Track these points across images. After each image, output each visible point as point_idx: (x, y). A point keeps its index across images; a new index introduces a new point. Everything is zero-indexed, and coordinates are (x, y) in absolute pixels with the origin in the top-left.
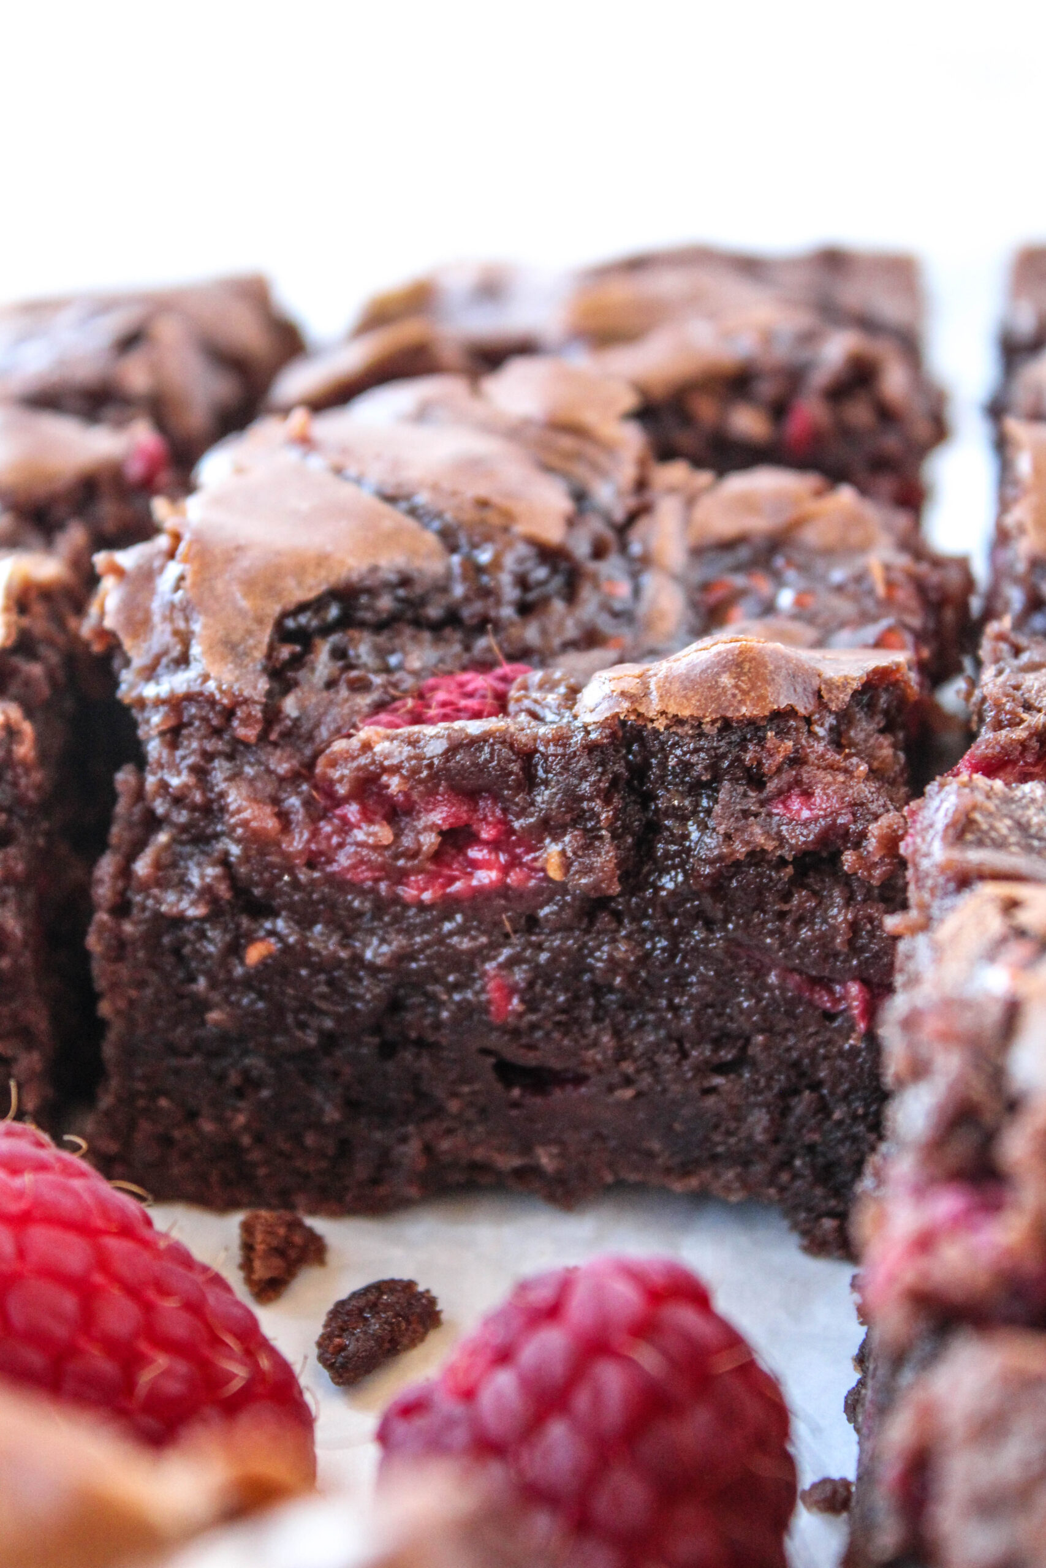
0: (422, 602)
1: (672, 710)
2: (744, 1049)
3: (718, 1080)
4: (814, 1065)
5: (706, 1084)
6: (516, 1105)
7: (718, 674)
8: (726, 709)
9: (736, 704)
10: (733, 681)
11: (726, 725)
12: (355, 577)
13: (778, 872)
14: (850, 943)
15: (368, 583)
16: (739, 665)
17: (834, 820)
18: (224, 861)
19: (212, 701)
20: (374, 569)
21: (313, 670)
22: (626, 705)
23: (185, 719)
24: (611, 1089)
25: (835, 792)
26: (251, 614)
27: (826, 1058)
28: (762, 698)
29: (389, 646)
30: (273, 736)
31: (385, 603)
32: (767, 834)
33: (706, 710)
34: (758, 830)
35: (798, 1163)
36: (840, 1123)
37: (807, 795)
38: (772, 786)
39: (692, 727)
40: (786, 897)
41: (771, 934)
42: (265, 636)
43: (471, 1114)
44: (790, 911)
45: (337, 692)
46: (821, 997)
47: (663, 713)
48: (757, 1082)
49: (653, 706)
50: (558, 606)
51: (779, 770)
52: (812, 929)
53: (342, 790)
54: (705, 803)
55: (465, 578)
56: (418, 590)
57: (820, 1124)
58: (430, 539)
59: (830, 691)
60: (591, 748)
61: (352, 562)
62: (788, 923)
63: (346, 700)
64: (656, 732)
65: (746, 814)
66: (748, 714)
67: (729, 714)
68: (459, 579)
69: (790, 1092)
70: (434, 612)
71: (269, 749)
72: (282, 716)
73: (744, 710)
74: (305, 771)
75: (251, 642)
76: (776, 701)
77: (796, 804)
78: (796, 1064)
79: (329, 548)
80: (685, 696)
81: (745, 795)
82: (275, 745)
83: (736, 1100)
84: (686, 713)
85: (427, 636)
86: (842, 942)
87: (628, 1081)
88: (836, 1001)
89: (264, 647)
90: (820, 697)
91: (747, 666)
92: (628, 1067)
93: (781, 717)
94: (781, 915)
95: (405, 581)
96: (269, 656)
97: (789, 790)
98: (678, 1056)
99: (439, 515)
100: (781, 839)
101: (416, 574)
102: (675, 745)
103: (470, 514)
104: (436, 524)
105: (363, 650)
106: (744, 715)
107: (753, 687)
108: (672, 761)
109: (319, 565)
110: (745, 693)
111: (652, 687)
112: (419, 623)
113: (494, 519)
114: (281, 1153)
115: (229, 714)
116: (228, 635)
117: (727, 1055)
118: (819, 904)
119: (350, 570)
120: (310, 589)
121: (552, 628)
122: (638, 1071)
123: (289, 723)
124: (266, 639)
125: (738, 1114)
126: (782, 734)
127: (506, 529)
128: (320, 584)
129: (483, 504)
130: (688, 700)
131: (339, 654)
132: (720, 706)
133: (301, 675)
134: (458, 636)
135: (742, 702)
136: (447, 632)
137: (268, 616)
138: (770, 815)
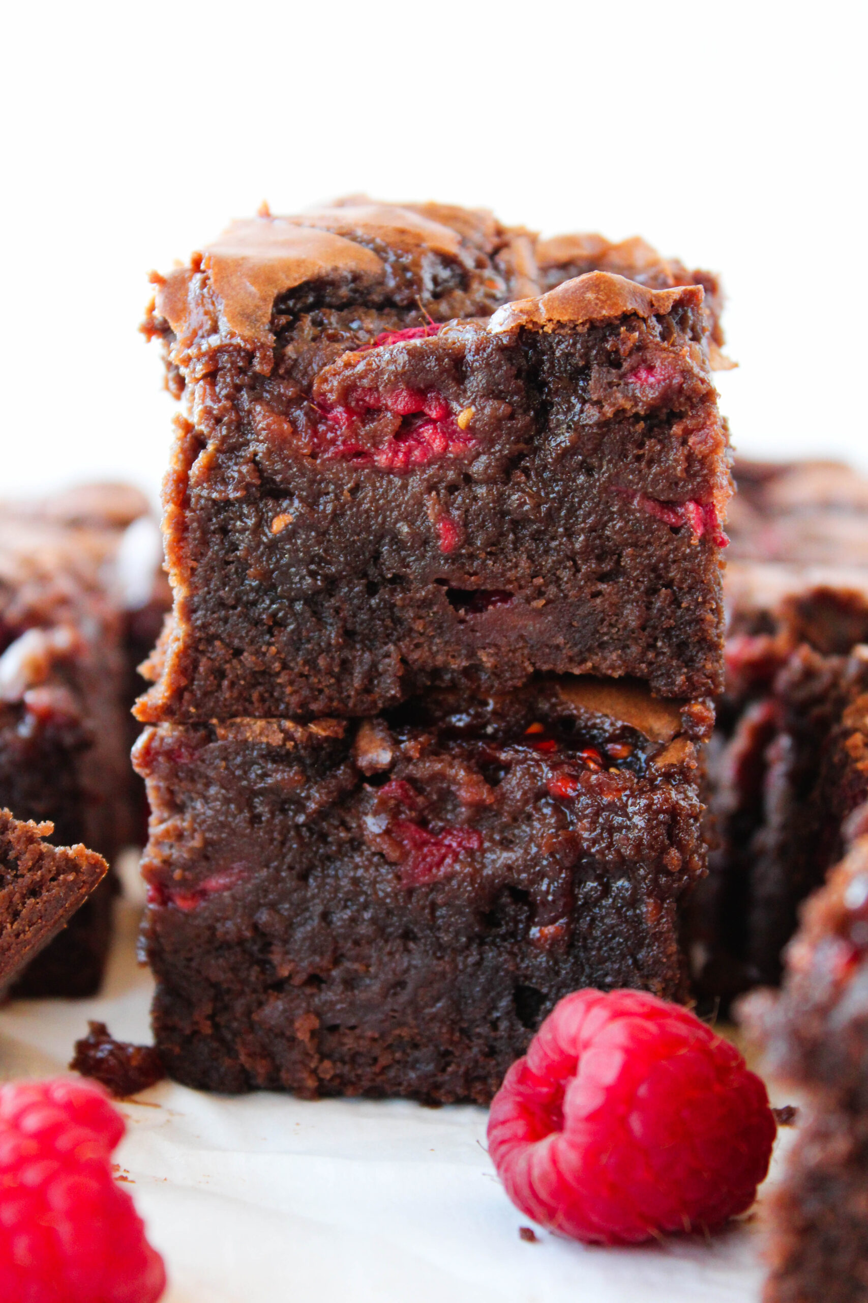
0: (369, 290)
1: (556, 317)
2: (618, 562)
3: (603, 587)
4: (667, 568)
5: (594, 589)
6: (462, 621)
7: (584, 293)
8: (593, 313)
9: (598, 309)
10: (594, 296)
11: (593, 325)
12: (323, 272)
13: (634, 426)
14: (687, 470)
15: (331, 277)
16: (597, 286)
17: (671, 382)
18: (253, 460)
19: (238, 349)
20: (335, 269)
21: (302, 330)
22: (525, 317)
23: (220, 366)
24: (528, 601)
25: (669, 363)
26: (258, 295)
27: (674, 562)
28: (615, 304)
29: (350, 316)
30: (281, 371)
31: (344, 291)
32: (626, 397)
33: (578, 314)
34: (619, 395)
35: (659, 644)
36: (688, 609)
37: (650, 369)
38: (626, 365)
39: (571, 329)
40: (641, 445)
41: (632, 472)
42: (270, 309)
43: (430, 632)
44: (643, 455)
45: (321, 342)
46: (669, 516)
47: (550, 320)
48: (628, 585)
49: (543, 316)
50: (459, 293)
51: (630, 354)
52: (659, 466)
53: (332, 397)
54: (581, 384)
55: (395, 274)
56: (366, 283)
57: (674, 612)
58: (368, 252)
59: (659, 301)
60: (501, 349)
61: (321, 263)
62: (643, 463)
63: (328, 346)
64: (545, 335)
65: (610, 385)
66: (607, 314)
67: (595, 316)
68: (391, 276)
69: (652, 591)
70: (376, 298)
71: (279, 381)
72: (286, 358)
73: (604, 312)
74: (306, 393)
75: (260, 313)
76: (625, 306)
77: (643, 374)
78: (654, 569)
79: (304, 257)
80: (564, 308)
81: (608, 372)
82: (282, 377)
83: (615, 599)
84: (564, 318)
85: (374, 312)
86: (681, 471)
87: (540, 593)
88: (681, 517)
89: (269, 315)
90: (652, 305)
91: (602, 286)
92: (539, 581)
93: (629, 318)
94: (638, 458)
95: (356, 278)
96: (272, 322)
97: (637, 367)
98: (573, 570)
99: (372, 241)
100: (635, 400)
101: (362, 273)
102: (558, 344)
103: (393, 238)
104: (371, 246)
105: (333, 320)
106: (604, 316)
107: (609, 298)
108: (558, 354)
109: (299, 266)
110: (604, 302)
111: (540, 305)
112: (368, 305)
113: (409, 240)
114: (301, 675)
115: (250, 356)
116: (243, 310)
117: (607, 567)
118: (663, 448)
119: (320, 268)
120: (295, 280)
121: (457, 305)
122: (546, 584)
123: (291, 362)
124: (270, 311)
125: (617, 609)
126: (631, 329)
127: (418, 246)
128: (300, 278)
129: (402, 232)
130: (566, 310)
131: (317, 323)
132: (588, 311)
133: (295, 334)
134: (394, 312)
135: (602, 308)
136: (387, 310)
137: (270, 296)
138: (627, 384)
